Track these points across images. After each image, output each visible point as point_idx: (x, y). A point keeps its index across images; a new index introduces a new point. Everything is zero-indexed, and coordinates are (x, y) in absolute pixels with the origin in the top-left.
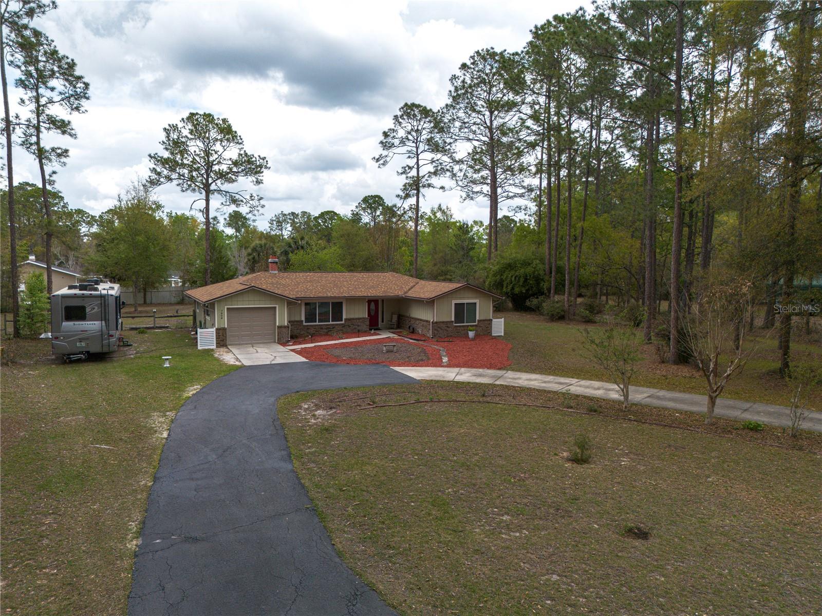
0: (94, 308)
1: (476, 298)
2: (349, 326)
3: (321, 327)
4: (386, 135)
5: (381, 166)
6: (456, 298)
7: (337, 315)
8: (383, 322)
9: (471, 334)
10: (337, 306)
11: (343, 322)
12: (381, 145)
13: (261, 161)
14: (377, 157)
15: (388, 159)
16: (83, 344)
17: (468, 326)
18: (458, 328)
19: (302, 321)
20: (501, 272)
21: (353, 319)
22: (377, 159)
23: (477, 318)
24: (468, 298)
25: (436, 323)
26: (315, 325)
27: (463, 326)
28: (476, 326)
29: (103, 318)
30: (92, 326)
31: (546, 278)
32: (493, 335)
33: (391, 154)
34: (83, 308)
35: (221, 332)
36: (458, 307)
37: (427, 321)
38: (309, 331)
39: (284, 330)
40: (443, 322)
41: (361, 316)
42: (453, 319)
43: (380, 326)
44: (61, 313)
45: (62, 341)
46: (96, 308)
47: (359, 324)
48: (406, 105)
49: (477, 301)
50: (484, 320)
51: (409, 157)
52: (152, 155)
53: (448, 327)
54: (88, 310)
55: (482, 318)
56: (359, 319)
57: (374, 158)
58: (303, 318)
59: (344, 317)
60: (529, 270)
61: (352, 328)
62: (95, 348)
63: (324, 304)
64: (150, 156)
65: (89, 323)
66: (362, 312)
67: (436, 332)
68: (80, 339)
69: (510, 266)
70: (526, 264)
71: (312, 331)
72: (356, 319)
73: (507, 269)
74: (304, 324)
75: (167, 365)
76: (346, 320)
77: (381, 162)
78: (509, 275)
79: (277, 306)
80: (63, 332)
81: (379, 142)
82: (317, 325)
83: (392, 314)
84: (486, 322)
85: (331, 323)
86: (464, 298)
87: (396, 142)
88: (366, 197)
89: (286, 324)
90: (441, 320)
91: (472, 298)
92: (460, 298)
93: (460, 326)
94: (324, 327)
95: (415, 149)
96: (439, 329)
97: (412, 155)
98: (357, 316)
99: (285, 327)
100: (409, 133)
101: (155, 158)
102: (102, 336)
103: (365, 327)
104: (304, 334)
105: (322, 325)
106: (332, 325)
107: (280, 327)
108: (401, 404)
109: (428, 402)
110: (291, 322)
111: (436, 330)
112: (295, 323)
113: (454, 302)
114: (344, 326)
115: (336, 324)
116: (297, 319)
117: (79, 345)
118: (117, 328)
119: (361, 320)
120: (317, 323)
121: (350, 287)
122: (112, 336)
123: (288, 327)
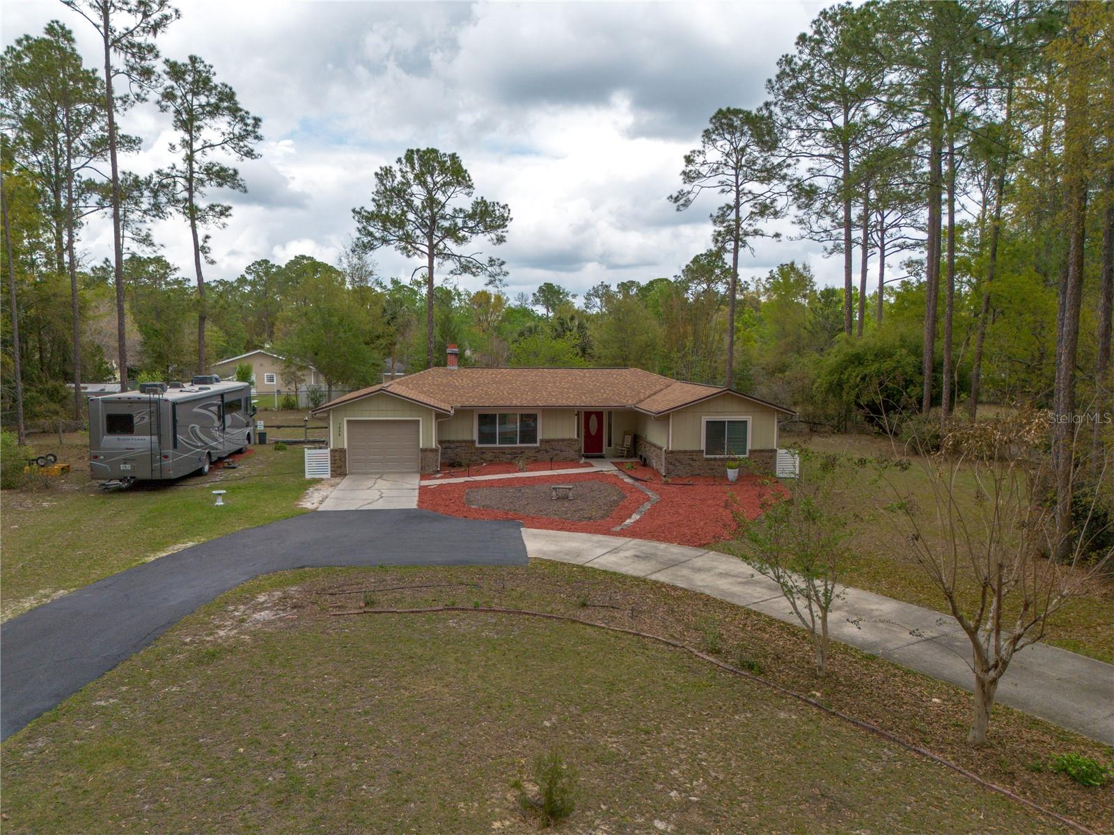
0: (144, 418)
1: (746, 413)
2: (547, 452)
3: (503, 451)
4: (689, 160)
5: (681, 208)
6: (709, 413)
7: (528, 435)
8: (610, 445)
9: (732, 474)
10: (529, 420)
11: (538, 445)
12: (682, 177)
13: (501, 210)
14: (674, 196)
15: (691, 196)
16: (128, 467)
17: (729, 459)
18: (712, 462)
19: (473, 442)
20: (842, 368)
21: (553, 440)
22: (676, 198)
23: (749, 447)
24: (732, 413)
25: (672, 452)
26: (494, 448)
27: (719, 459)
28: (743, 459)
29: (154, 430)
30: (140, 442)
31: (918, 379)
32: (778, 475)
33: (696, 189)
34: (130, 418)
35: (337, 455)
36: (716, 431)
37: (661, 449)
38: (485, 456)
39: (430, 455)
40: (685, 452)
41: (566, 436)
42: (703, 447)
43: (604, 453)
44: (102, 423)
45: (101, 461)
46: (147, 417)
47: (563, 448)
48: (720, 111)
49: (749, 418)
50: (762, 451)
51: (723, 191)
52: (358, 209)
53: (693, 460)
54: (136, 420)
55: (757, 447)
56: (563, 440)
57: (671, 197)
58: (476, 437)
59: (539, 437)
60: (888, 365)
61: (552, 454)
62: (144, 474)
63: (507, 417)
64: (354, 211)
65: (137, 437)
66: (569, 431)
67: (671, 467)
68: (125, 459)
69: (857, 360)
70: (882, 355)
71: (489, 456)
72: (559, 440)
73: (854, 363)
74: (477, 445)
75: (220, 503)
76: (542, 441)
77: (682, 201)
78: (854, 374)
79: (420, 419)
80: (104, 449)
81: (681, 171)
82: (497, 448)
83: (625, 433)
84: (766, 454)
85: (518, 445)
86: (723, 413)
87: (704, 170)
88: (697, 256)
89: (434, 447)
90: (682, 448)
91: (739, 413)
92: (717, 413)
93: (715, 459)
94: (508, 451)
95: (733, 178)
96: (677, 464)
97: (727, 188)
98: (559, 436)
99: (432, 450)
100: (728, 155)
101: (360, 213)
102: (154, 456)
103: (571, 454)
104: (476, 460)
105: (504, 448)
106: (520, 448)
107: (423, 451)
108: (414, 610)
109: (466, 610)
110: (458, 442)
111: (671, 464)
112: (463, 444)
113: (704, 419)
114: (538, 450)
115: (527, 448)
116: (467, 438)
117: (122, 467)
118: (175, 446)
119: (566, 443)
120: (497, 445)
121: (553, 391)
122: (166, 457)
123: (436, 450)
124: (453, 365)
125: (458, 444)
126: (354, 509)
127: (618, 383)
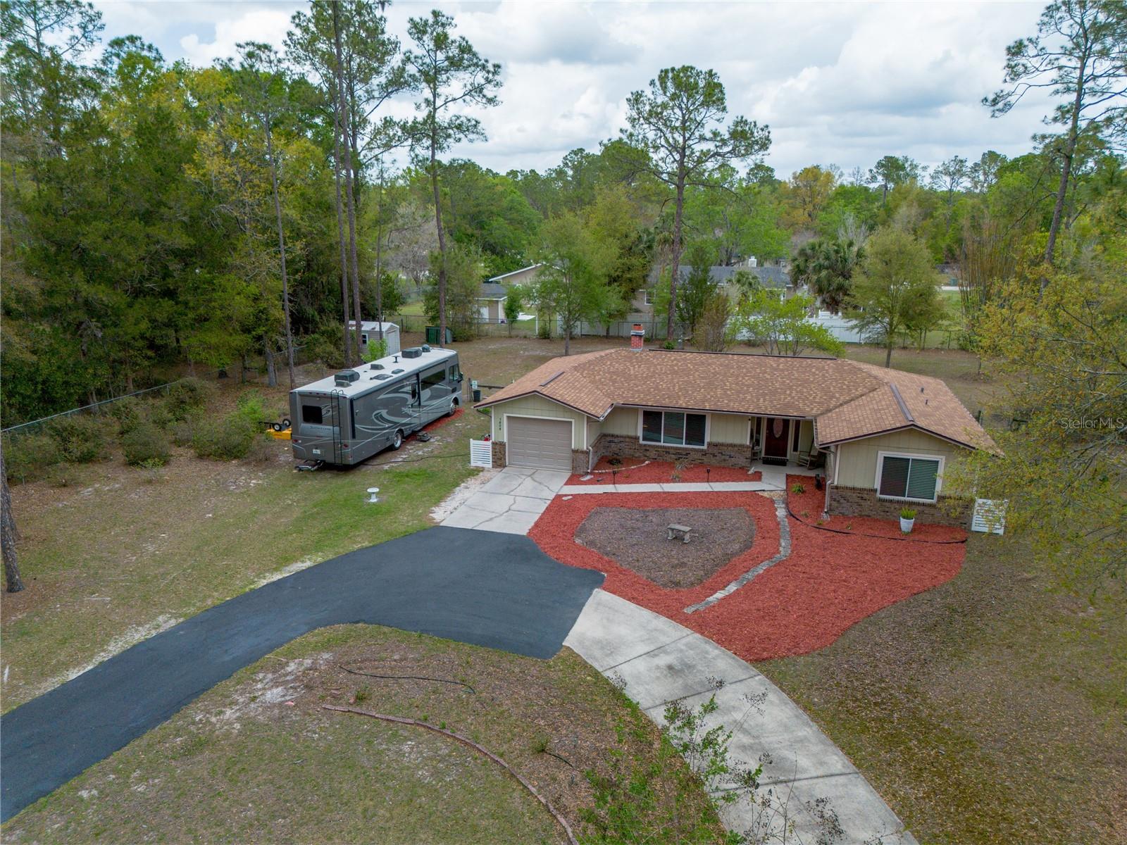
0: (329, 411)
1: (939, 452)
2: (714, 456)
3: (667, 451)
4: (1013, 52)
5: (997, 115)
6: (888, 448)
7: (695, 436)
8: (795, 449)
9: (906, 525)
10: (696, 423)
11: (705, 447)
12: (1003, 70)
14: (991, 97)
15: (1012, 99)
16: (318, 452)
17: (912, 504)
18: (887, 504)
19: (637, 438)
21: (722, 445)
22: (992, 101)
23: (938, 491)
24: (918, 450)
25: (837, 488)
26: (658, 447)
27: (898, 502)
28: (931, 505)
29: (336, 421)
30: (324, 430)
32: (974, 528)
33: (1021, 89)
34: (319, 410)
35: (497, 447)
36: (895, 469)
38: (648, 454)
39: (582, 456)
40: (854, 489)
41: (737, 441)
42: (877, 485)
43: (788, 457)
44: (300, 413)
45: (300, 444)
46: (331, 411)
47: (732, 454)
49: (941, 459)
50: (955, 498)
51: (1056, 92)
53: (863, 498)
54: (324, 412)
55: (950, 493)
56: (733, 445)
57: (986, 100)
58: (640, 433)
59: (707, 439)
61: (720, 459)
62: (330, 459)
63: (674, 416)
65: (324, 427)
66: (739, 435)
67: (835, 504)
68: (316, 445)
71: (652, 454)
72: (728, 445)
74: (641, 442)
75: (374, 500)
76: (709, 444)
77: (1000, 105)
79: (573, 421)
80: (302, 434)
82: (661, 447)
84: (960, 503)
85: (684, 445)
86: (908, 449)
87: (1038, 61)
89: (585, 448)
90: (850, 485)
91: (928, 452)
92: (899, 449)
93: (891, 501)
94: (672, 451)
96: (842, 501)
97: (1065, 87)
98: (729, 440)
99: (582, 452)
102: (338, 444)
103: (742, 461)
104: (639, 457)
105: (669, 448)
106: (686, 449)
107: (575, 452)
108: (390, 717)
109: (432, 729)
110: (622, 437)
111: (835, 500)
112: (627, 440)
113: (882, 454)
114: (704, 453)
115: (692, 450)
116: (631, 433)
117: (314, 451)
118: (354, 437)
119: (736, 449)
120: (662, 444)
121: (731, 389)
122: (346, 446)
123: (587, 453)
124: (637, 347)
125: (622, 439)
126: (469, 527)
127: (812, 382)
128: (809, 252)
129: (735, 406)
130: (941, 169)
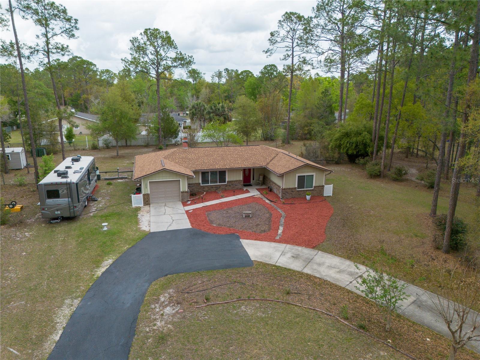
0: (64, 191)
1: (313, 172)
2: (230, 186)
3: (212, 187)
4: (272, 34)
5: (268, 57)
6: (299, 173)
7: (222, 179)
8: (253, 179)
9: (308, 197)
10: (222, 174)
11: (226, 183)
12: (269, 41)
13: (190, 58)
14: (266, 50)
15: (273, 52)
16: (59, 212)
17: (307, 190)
19: (199, 184)
20: (340, 139)
21: (233, 181)
22: (266, 52)
23: (314, 185)
24: (308, 172)
25: (284, 189)
26: (208, 186)
27: (303, 190)
28: (312, 190)
29: (69, 196)
30: (63, 201)
31: (371, 144)
32: (325, 195)
33: (275, 48)
34: (58, 191)
35: (146, 196)
36: (301, 179)
37: (279, 187)
38: (204, 189)
39: (185, 194)
40: (290, 188)
41: (238, 179)
42: (296, 186)
43: (251, 183)
44: (45, 194)
45: (46, 211)
46: (65, 191)
47: (237, 184)
48: (286, 13)
49: (314, 174)
50: (318, 186)
51: (287, 50)
52: (123, 59)
53: (292, 191)
54: (60, 192)
55: (317, 185)
56: (237, 181)
57: (264, 51)
58: (200, 182)
59: (227, 180)
60: (360, 138)
61: (232, 189)
62: (67, 215)
63: (214, 173)
65: (62, 199)
66: (240, 177)
67: (284, 195)
68: (57, 209)
69: (347, 135)
70: (359, 134)
71: (206, 189)
72: (235, 181)
73: (345, 136)
74: (201, 185)
75: (105, 229)
76: (228, 182)
77: (269, 54)
78: (345, 141)
79: (181, 179)
80: (47, 205)
81: (268, 39)
82: (210, 186)
83: (260, 175)
84: (320, 187)
85: (218, 184)
86: (304, 172)
87: (279, 40)
88: (266, 66)
89: (187, 190)
90: (288, 187)
91: (311, 172)
92: (302, 172)
93: (301, 191)
94: (214, 187)
95: (291, 44)
96: (286, 193)
97: (289, 49)
98: (235, 179)
99: (186, 192)
100: (288, 32)
101: (124, 60)
102: (69, 207)
103: (240, 186)
104: (201, 191)
105: (213, 185)
106: (219, 185)
107: (182, 192)
108: (226, 302)
109: (246, 300)
110: (193, 184)
111: (284, 194)
112: (196, 185)
113: (297, 175)
114: (226, 185)
115: (222, 185)
116: (197, 182)
117: (56, 213)
118: (79, 202)
119: (238, 182)
120: (210, 184)
121: (231, 160)
122: (75, 207)
123: (188, 192)
124: (186, 147)
125: (193, 185)
126: (165, 230)
128: (196, 107)
129: (237, 166)
130: (214, 74)
